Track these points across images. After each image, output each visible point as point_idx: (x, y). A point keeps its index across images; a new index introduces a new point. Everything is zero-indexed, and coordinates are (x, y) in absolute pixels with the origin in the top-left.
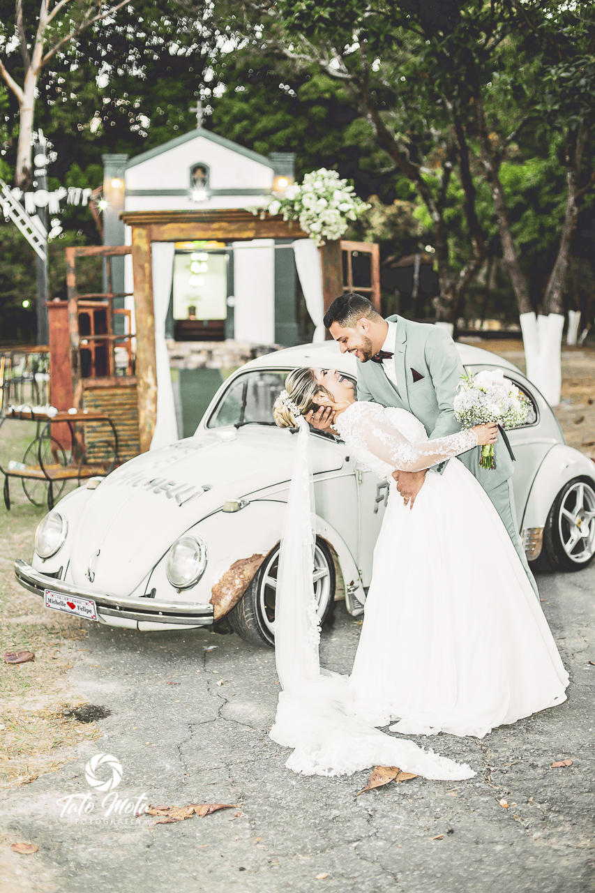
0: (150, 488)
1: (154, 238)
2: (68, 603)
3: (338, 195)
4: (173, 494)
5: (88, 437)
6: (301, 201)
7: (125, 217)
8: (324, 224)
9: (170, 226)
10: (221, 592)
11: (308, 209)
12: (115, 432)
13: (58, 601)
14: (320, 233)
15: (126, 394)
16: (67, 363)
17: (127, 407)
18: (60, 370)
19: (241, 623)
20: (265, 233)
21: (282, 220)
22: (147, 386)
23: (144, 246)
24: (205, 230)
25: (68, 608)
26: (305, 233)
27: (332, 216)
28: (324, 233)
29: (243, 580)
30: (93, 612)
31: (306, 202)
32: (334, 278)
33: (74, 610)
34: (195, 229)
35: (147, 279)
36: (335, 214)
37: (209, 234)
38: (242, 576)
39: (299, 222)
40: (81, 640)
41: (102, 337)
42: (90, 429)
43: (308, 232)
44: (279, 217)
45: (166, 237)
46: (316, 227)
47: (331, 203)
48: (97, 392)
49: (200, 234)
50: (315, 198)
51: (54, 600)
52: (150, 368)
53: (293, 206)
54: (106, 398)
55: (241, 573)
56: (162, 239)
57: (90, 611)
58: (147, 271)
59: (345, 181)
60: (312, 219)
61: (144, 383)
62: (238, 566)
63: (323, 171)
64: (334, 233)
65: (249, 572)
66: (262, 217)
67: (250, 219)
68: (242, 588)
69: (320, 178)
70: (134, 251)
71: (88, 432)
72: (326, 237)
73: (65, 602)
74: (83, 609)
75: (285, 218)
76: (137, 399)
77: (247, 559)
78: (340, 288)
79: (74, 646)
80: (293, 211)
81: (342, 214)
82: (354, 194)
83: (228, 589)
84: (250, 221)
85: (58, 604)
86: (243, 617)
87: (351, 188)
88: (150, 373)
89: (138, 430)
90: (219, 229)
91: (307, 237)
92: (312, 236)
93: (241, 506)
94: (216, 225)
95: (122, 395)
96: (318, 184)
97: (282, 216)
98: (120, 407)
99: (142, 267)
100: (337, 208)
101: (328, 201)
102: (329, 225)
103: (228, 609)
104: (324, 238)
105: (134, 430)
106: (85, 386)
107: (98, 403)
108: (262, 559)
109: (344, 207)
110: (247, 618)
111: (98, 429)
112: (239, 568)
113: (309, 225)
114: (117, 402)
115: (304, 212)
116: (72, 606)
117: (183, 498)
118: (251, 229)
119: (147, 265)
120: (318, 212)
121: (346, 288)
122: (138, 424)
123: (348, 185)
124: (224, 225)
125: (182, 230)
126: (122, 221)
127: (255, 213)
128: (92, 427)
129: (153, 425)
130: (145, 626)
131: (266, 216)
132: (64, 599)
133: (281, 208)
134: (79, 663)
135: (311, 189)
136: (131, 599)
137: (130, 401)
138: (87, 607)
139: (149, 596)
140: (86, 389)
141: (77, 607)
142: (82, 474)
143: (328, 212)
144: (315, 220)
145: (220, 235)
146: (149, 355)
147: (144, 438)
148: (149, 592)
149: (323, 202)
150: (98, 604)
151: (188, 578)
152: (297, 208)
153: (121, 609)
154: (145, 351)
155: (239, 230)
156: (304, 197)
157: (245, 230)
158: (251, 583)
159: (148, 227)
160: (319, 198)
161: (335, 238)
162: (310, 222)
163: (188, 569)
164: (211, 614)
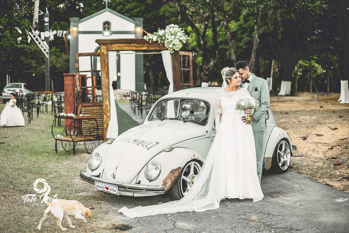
0: (135, 143)
1: (109, 49)
2: (105, 187)
3: (179, 34)
4: (145, 145)
5: (83, 126)
6: (165, 36)
7: (98, 42)
8: (174, 45)
9: (115, 45)
10: (167, 181)
11: (168, 39)
12: (97, 123)
13: (101, 186)
14: (172, 48)
15: (98, 109)
16: (71, 97)
17: (98, 114)
18: (68, 100)
19: (173, 193)
20: (151, 48)
21: (158, 43)
22: (107, 106)
23: (106, 53)
24: (128, 46)
25: (105, 189)
26: (167, 48)
27: (176, 42)
28: (174, 48)
29: (175, 177)
30: (117, 191)
31: (167, 36)
32: (177, 65)
33: (108, 191)
34: (125, 46)
35: (107, 65)
36: (178, 41)
37: (130, 48)
38: (174, 176)
39: (165, 44)
40: (108, 201)
41: (84, 87)
42: (84, 122)
43: (168, 47)
44: (157, 42)
45: (114, 49)
46: (171, 46)
47: (176, 37)
48: (87, 108)
49: (126, 48)
50: (170, 35)
51: (99, 186)
52: (107, 99)
53: (162, 38)
54: (90, 110)
55: (174, 174)
56: (112, 50)
57: (115, 191)
58: (106, 62)
59: (181, 28)
60: (169, 43)
61: (105, 104)
62: (173, 172)
63: (172, 25)
64: (178, 48)
65: (176, 174)
66: (150, 42)
67: (146, 42)
68: (175, 180)
69: (172, 27)
70: (101, 55)
71: (83, 123)
72: (174, 49)
73: (104, 187)
74: (112, 190)
75: (159, 42)
76: (103, 110)
77: (176, 169)
78: (179, 69)
79: (106, 203)
80: (162, 40)
81: (180, 41)
82: (184, 34)
83: (169, 180)
84: (146, 43)
85: (101, 187)
86: (174, 191)
87: (183, 31)
88: (107, 101)
89: (103, 122)
90: (134, 46)
91: (167, 49)
92: (169, 49)
93: (171, 149)
94: (132, 45)
95: (96, 109)
96: (171, 30)
97: (158, 41)
98: (95, 114)
99: (105, 61)
100: (178, 39)
101: (175, 36)
102: (176, 45)
103: (169, 188)
104: (174, 50)
105: (101, 123)
106: (82, 106)
107: (87, 112)
108: (182, 169)
109: (181, 38)
110: (176, 191)
111: (87, 122)
112: (173, 173)
113: (168, 45)
114: (94, 112)
115: (166, 40)
116: (107, 189)
117: (149, 146)
118: (146, 46)
119: (106, 60)
120: (172, 40)
121: (181, 69)
122: (103, 120)
123: (182, 30)
124: (136, 45)
125: (120, 47)
126: (97, 43)
127: (148, 40)
128: (85, 121)
129: (109, 121)
130: (136, 195)
131: (152, 41)
132: (104, 185)
133: (157, 38)
134: (111, 209)
135: (169, 32)
136: (131, 184)
137: (99, 112)
138: (114, 189)
139: (138, 183)
140: (83, 107)
141: (109, 189)
142: (86, 140)
143: (176, 40)
144: (170, 43)
145: (134, 48)
146: (107, 94)
147: (105, 126)
148: (137, 182)
149: (173, 36)
150: (119, 187)
151: (154, 176)
152: (163, 38)
153: (128, 188)
154: (105, 92)
155: (141, 47)
156: (166, 34)
157: (144, 47)
158: (178, 178)
159: (107, 45)
160: (172, 35)
161: (178, 50)
162: (169, 44)
163: (154, 173)
164: (164, 190)
